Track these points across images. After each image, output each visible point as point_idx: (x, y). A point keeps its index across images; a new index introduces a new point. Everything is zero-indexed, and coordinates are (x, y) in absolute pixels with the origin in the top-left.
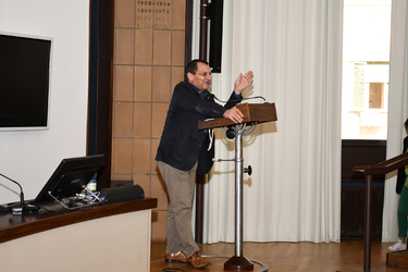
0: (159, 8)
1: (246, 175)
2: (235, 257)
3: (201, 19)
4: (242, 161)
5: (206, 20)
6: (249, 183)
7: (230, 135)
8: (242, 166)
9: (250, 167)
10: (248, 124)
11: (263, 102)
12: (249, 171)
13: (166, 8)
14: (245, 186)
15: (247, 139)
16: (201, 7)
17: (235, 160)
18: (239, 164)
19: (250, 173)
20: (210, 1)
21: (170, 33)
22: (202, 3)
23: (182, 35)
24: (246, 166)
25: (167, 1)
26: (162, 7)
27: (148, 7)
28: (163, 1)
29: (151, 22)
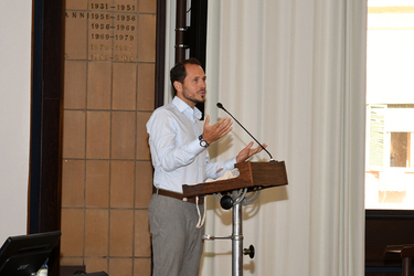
0: (120, 32)
1: (247, 258)
3: (177, 48)
4: (241, 239)
5: (184, 49)
6: (252, 268)
7: (226, 204)
8: (241, 246)
9: (252, 247)
10: (250, 189)
11: (269, 160)
12: (251, 251)
13: (130, 33)
15: (248, 209)
16: (177, 32)
17: (233, 238)
18: (237, 243)
19: (252, 256)
20: (188, 24)
21: (134, 66)
22: (177, 26)
23: (152, 69)
24: (246, 246)
25: (131, 23)
26: (125, 32)
27: (105, 32)
28: (125, 23)
29: (110, 51)
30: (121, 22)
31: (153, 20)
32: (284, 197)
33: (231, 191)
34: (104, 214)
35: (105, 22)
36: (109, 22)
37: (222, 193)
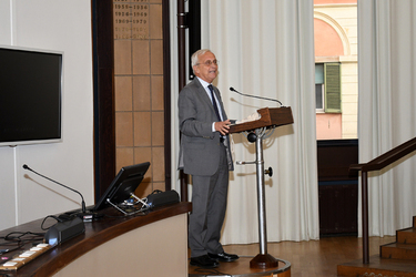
0: (136, 18)
1: (267, 176)
2: (260, 255)
3: (179, 28)
4: (263, 163)
5: (184, 29)
6: (270, 183)
7: (251, 139)
8: (263, 168)
9: (270, 169)
10: (268, 128)
11: (279, 106)
12: (270, 172)
13: (144, 18)
14: (267, 187)
15: (267, 141)
16: (179, 16)
17: (256, 162)
18: (260, 166)
19: (271, 175)
20: (187, 10)
21: (148, 42)
22: (179, 12)
23: (160, 44)
24: (266, 168)
25: (144, 11)
26: (139, 18)
27: (126, 18)
28: (140, 11)
29: (129, 32)
30: (136, 11)
31: (160, 8)
32: (291, 132)
33: (254, 130)
34: (130, 151)
35: (125, 11)
36: (128, 10)
37: (248, 131)
